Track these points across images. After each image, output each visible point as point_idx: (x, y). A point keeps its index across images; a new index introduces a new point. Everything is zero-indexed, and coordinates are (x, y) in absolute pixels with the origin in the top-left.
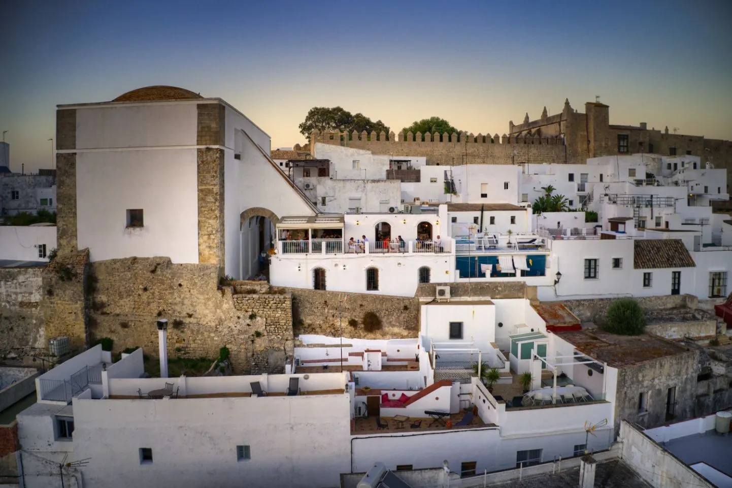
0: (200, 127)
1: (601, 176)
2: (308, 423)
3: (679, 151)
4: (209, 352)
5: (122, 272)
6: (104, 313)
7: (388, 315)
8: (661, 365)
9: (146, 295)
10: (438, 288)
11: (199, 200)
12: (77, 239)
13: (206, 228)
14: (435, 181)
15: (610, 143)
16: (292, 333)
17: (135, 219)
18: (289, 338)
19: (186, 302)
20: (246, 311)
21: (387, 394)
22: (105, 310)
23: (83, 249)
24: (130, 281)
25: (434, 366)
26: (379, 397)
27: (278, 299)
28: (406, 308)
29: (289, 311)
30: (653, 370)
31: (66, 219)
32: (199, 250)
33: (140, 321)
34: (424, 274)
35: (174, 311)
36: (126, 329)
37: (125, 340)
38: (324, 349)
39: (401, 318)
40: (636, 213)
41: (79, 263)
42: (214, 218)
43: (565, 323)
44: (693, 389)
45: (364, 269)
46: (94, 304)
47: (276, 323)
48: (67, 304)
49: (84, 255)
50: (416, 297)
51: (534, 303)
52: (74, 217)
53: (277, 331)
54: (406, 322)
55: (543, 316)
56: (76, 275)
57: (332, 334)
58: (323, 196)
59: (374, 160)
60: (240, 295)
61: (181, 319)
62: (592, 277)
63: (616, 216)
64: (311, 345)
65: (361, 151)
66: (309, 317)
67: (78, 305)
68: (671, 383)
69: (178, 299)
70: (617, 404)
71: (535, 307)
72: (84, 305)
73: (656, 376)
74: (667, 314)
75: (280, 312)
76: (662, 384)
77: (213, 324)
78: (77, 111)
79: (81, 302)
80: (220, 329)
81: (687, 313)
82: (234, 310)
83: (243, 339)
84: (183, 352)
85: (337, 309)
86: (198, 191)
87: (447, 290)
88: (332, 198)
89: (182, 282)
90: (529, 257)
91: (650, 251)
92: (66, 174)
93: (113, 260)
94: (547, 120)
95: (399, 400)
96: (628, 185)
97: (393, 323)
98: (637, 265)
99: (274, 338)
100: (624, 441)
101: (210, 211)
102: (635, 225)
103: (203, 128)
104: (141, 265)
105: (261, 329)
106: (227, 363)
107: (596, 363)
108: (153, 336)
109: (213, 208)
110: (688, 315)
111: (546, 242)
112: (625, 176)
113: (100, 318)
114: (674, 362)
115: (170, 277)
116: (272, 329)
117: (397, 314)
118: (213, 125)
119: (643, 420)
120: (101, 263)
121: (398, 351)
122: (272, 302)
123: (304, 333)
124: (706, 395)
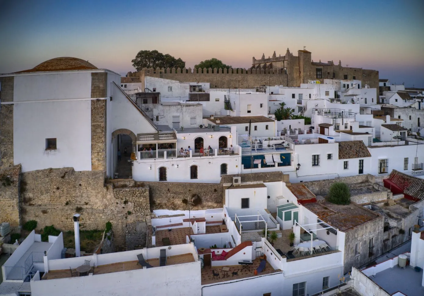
0: (93, 86)
1: (310, 95)
2: (176, 281)
3: (349, 77)
4: (99, 226)
5: (43, 178)
6: (30, 205)
7: (205, 195)
8: (366, 227)
9: (58, 192)
10: (234, 178)
11: (92, 132)
12: (13, 158)
13: (96, 148)
14: (218, 101)
15: (312, 73)
16: (150, 211)
17: (51, 144)
18: (148, 214)
19: (84, 195)
20: (122, 199)
21: (214, 252)
22: (31, 202)
23: (17, 164)
24: (48, 183)
25: (241, 233)
26: (210, 254)
27: (141, 191)
28: (215, 190)
29: (148, 197)
30: (362, 230)
31: (6, 146)
32: (92, 162)
33: (55, 209)
34: (224, 168)
35: (76, 201)
36: (45, 214)
37: (45, 221)
38: (169, 218)
39: (213, 197)
40: (334, 121)
41: (15, 174)
42: (101, 142)
43: (307, 198)
44: (382, 238)
45: (189, 167)
46: (25, 199)
47: (140, 205)
48: (7, 200)
49: (18, 169)
50: (221, 184)
51: (288, 185)
52: (11, 144)
53: (141, 210)
54: (216, 199)
55: (294, 193)
56: (13, 182)
57: (173, 208)
58: (157, 115)
59: (181, 86)
60: (118, 189)
61: (81, 206)
62: (316, 165)
63: (322, 123)
64: (161, 216)
65: (173, 81)
66: (159, 199)
67: (14, 201)
68: (371, 236)
69: (79, 194)
70: (345, 252)
71: (288, 187)
72: (18, 201)
73: (364, 233)
74: (359, 187)
75: (143, 199)
76: (367, 237)
77: (101, 208)
78: (15, 77)
79: (17, 199)
80: (106, 211)
81: (369, 185)
82: (114, 199)
83: (120, 217)
84: (82, 227)
85: (175, 193)
86: (91, 126)
87: (239, 178)
88: (163, 116)
89: (81, 183)
90: (282, 155)
91: (346, 149)
92: (7, 117)
93: (37, 170)
94: (276, 59)
95: (221, 255)
96: (325, 101)
97: (208, 200)
98: (340, 157)
99: (139, 215)
100: (354, 278)
101: (99, 138)
102: (334, 129)
103: (94, 87)
104: (55, 173)
105: (131, 210)
106: (110, 232)
107: (332, 228)
108: (63, 217)
109: (101, 136)
110: (370, 187)
111: (290, 145)
112: (323, 96)
113: (28, 208)
114: (373, 224)
115: (74, 180)
116: (138, 209)
117: (210, 194)
118: (101, 86)
119: (358, 259)
120: (29, 173)
121: (212, 217)
122: (137, 193)
123: (156, 209)
124: (388, 240)
